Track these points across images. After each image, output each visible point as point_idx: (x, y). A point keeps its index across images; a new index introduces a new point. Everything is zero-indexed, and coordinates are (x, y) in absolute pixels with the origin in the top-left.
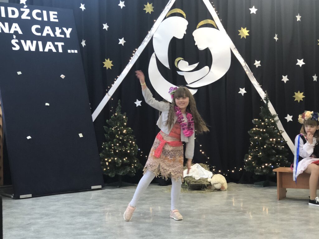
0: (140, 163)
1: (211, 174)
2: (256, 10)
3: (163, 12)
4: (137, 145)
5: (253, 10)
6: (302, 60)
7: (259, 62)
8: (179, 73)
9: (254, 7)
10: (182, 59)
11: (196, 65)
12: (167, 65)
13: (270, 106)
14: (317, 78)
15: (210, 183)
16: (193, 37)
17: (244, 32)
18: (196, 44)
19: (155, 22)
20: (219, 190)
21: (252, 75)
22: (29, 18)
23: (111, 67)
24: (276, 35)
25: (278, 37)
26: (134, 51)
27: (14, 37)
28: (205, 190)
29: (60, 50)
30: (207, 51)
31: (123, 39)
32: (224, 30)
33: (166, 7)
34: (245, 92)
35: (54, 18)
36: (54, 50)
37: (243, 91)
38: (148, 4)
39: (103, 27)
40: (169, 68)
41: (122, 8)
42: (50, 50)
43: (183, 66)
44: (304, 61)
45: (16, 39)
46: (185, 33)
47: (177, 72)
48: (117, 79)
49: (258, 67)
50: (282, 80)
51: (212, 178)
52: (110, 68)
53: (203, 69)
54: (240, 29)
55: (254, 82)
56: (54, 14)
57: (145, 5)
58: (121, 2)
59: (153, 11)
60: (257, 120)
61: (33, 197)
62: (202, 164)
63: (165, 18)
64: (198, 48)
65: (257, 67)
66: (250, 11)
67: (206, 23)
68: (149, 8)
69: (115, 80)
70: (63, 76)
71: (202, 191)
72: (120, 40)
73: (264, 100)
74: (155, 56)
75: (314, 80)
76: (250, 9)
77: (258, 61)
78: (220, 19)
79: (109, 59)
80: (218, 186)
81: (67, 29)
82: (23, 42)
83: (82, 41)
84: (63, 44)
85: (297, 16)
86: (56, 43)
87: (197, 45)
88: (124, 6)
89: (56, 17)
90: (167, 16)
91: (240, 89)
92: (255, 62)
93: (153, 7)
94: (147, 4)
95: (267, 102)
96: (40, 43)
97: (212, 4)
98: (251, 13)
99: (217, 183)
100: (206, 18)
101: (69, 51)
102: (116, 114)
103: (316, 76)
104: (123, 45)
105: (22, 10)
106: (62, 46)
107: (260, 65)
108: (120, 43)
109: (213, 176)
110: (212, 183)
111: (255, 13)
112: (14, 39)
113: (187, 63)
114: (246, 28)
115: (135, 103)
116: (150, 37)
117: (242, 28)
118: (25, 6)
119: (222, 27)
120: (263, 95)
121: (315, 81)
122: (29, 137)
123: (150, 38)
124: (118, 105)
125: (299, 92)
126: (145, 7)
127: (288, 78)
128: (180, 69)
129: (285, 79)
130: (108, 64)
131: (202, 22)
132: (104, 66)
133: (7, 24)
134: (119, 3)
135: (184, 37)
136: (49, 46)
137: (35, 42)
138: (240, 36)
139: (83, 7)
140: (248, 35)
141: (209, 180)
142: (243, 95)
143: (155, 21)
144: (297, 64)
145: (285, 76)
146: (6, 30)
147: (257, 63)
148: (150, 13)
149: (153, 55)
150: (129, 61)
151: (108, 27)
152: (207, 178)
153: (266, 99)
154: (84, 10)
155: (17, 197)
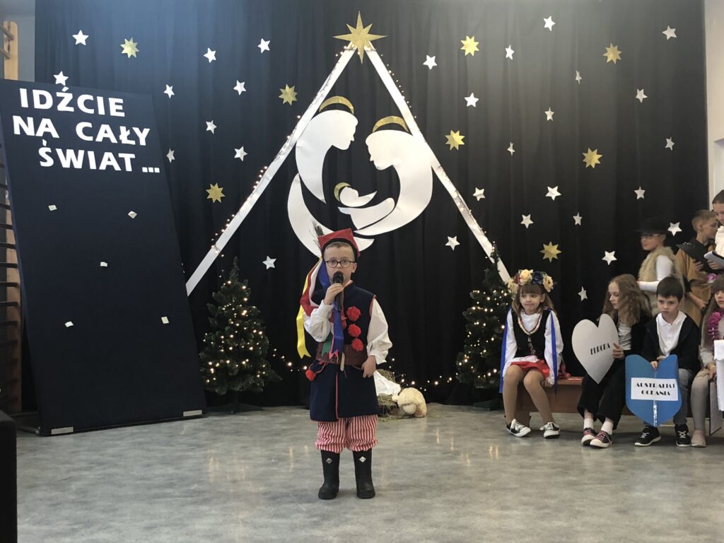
0: (272, 368)
1: (398, 387)
2: (477, 100)
3: (313, 102)
4: (266, 338)
5: (472, 101)
6: (556, 188)
7: (482, 191)
8: (342, 210)
9: (472, 94)
10: (347, 185)
11: (372, 196)
12: (321, 197)
13: (501, 266)
14: (582, 220)
15: (396, 403)
16: (367, 147)
17: (456, 139)
18: (371, 160)
19: (299, 119)
20: (412, 416)
21: (470, 213)
22: (71, 109)
23: (221, 198)
24: (511, 145)
25: (514, 148)
26: (262, 171)
27: (45, 143)
28: (387, 416)
29: (129, 168)
30: (391, 171)
31: (242, 148)
32: (421, 135)
33: (319, 94)
34: (458, 244)
35: (117, 111)
36: (117, 168)
37: (453, 242)
38: (287, 87)
39: (207, 127)
40: (324, 201)
41: (240, 94)
42: (110, 168)
43: (350, 198)
44: (558, 191)
45: (47, 146)
46: (353, 140)
47: (339, 208)
48: (231, 220)
49: (481, 199)
50: (522, 223)
51: (399, 394)
52: (220, 201)
53: (384, 202)
54: (450, 134)
55: (474, 226)
56: (117, 104)
57: (282, 90)
58: (238, 83)
59: (295, 99)
60: (478, 292)
61: (75, 432)
62: (382, 370)
63: (318, 113)
64: (374, 166)
65: (478, 199)
66: (466, 102)
67: (388, 123)
68: (288, 95)
69: (229, 223)
70: (132, 214)
71: (382, 419)
72: (236, 150)
73: (491, 256)
74: (299, 180)
75: (576, 223)
76: (466, 99)
77: (480, 189)
78: (414, 116)
79: (216, 185)
80: (409, 409)
81: (142, 131)
82: (59, 151)
83: (168, 153)
84: (133, 156)
85: (546, 112)
86: (121, 155)
87: (373, 162)
88: (244, 90)
89: (120, 107)
90: (321, 108)
91: (449, 238)
92: (474, 192)
93: (296, 94)
94: (285, 88)
95: (496, 261)
96: (91, 155)
97: (400, 90)
98: (468, 105)
99: (409, 404)
100: (390, 114)
101: (145, 170)
102: (229, 282)
103: (580, 216)
104: (242, 159)
105: (59, 94)
106: (131, 159)
107: (483, 197)
108: (237, 156)
109: (401, 391)
110: (399, 403)
111: (474, 105)
112: (44, 146)
113: (356, 192)
114: (458, 133)
115: (264, 262)
116: (290, 145)
117: (452, 132)
118: (65, 89)
119: (418, 129)
120: (488, 248)
121: (578, 224)
122: (69, 324)
123: (291, 148)
124: (233, 266)
125: (551, 243)
126: (281, 93)
127: (531, 219)
128: (343, 202)
129: (527, 221)
130: (215, 193)
131: (382, 120)
132: (209, 197)
133: (30, 120)
134: (236, 85)
135: (350, 146)
136: (109, 160)
137: (81, 153)
138: (449, 145)
139: (169, 91)
140: (462, 143)
141: (395, 398)
142: (453, 248)
143: (299, 117)
144: (548, 195)
145: (526, 215)
146: (30, 131)
147: (479, 193)
148: (291, 103)
149: (297, 177)
150: (253, 189)
151: (215, 127)
152: (391, 395)
153: (494, 256)
154: (172, 96)
155: (46, 433)
